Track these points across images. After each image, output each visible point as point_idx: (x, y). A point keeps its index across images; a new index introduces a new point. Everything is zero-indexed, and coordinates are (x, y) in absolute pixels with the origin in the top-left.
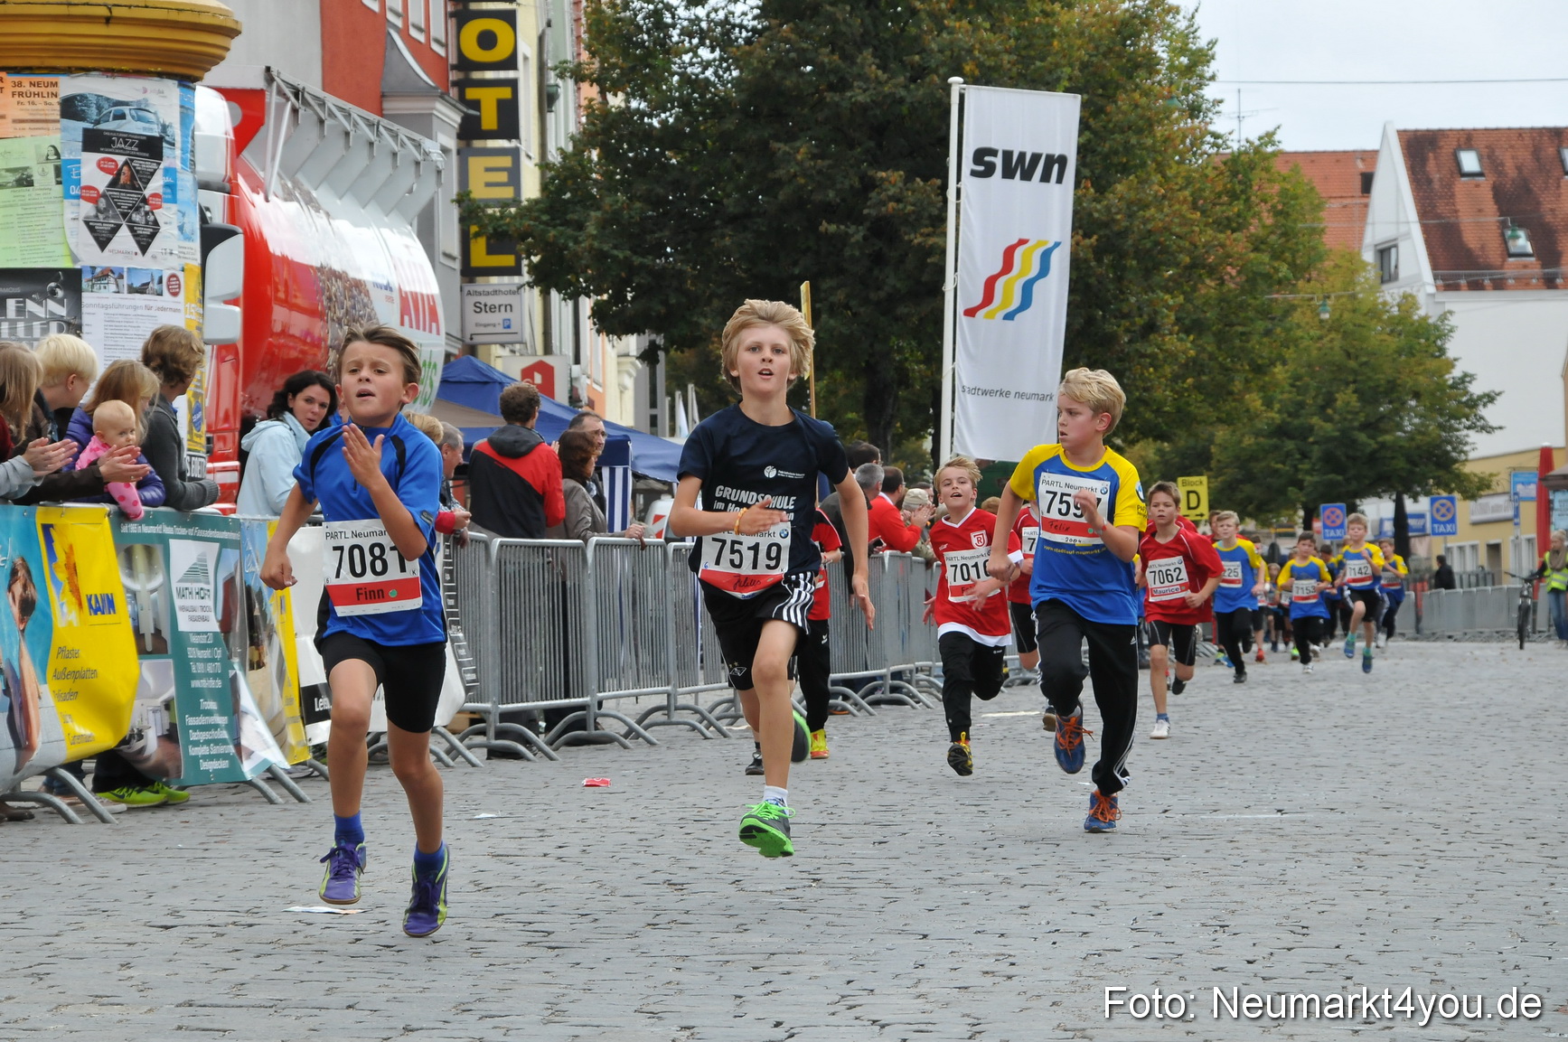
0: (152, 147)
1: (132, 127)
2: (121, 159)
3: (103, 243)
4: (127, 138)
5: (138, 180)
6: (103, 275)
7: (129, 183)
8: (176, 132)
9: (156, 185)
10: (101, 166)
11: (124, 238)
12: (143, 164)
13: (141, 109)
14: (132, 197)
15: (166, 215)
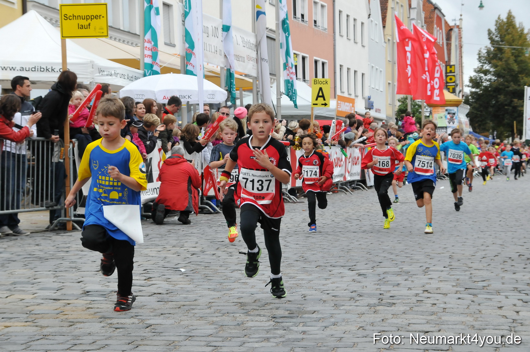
0: (454, 114)
1: (453, 112)
2: (451, 115)
3: (449, 123)
4: (452, 113)
5: (453, 117)
6: (449, 127)
7: (452, 117)
8: (457, 112)
9: (454, 118)
10: (450, 116)
11: (451, 123)
12: (453, 115)
13: (453, 110)
14: (452, 119)
15: (456, 121)
